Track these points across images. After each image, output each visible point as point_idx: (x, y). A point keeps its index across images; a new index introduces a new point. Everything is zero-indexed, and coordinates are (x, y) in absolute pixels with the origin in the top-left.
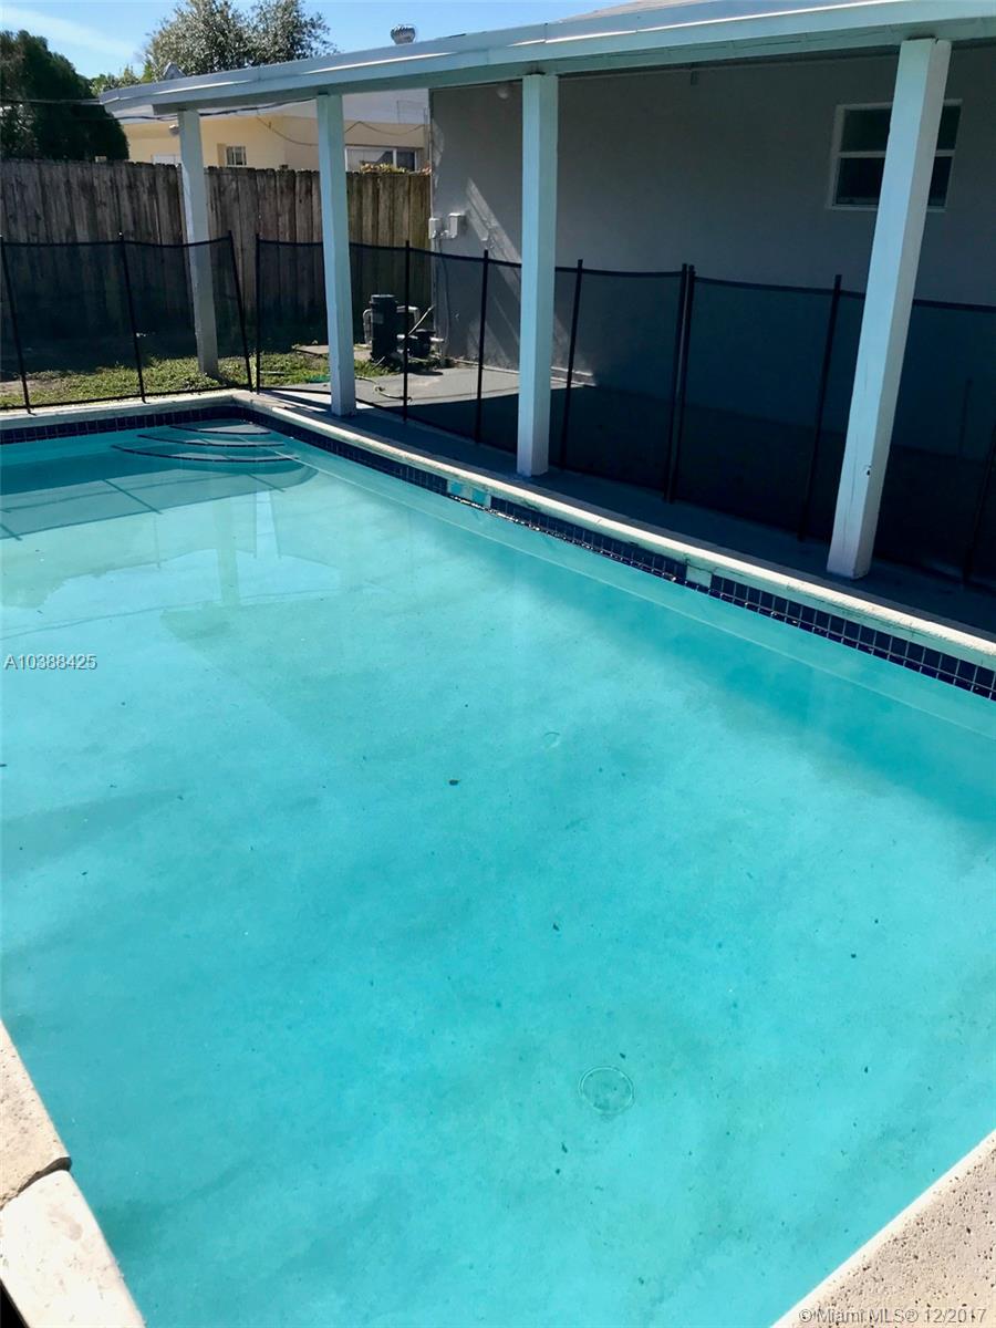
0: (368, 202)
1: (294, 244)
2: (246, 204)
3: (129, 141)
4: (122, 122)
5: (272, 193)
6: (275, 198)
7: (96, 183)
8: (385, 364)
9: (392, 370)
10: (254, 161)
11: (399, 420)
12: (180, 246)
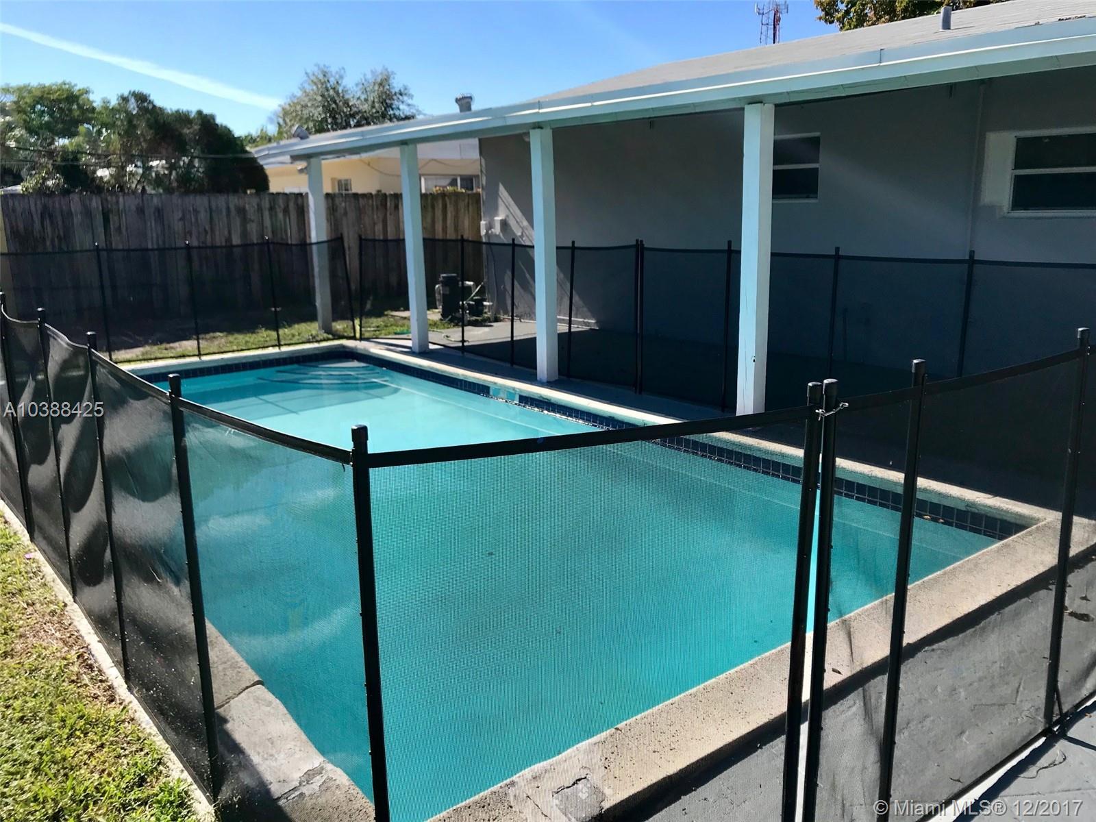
0: (439, 213)
1: (386, 241)
2: (352, 215)
3: (270, 179)
4: (265, 167)
5: (370, 208)
6: (373, 213)
7: (247, 206)
8: (451, 321)
9: (456, 325)
10: (357, 188)
11: (460, 354)
12: (304, 245)
